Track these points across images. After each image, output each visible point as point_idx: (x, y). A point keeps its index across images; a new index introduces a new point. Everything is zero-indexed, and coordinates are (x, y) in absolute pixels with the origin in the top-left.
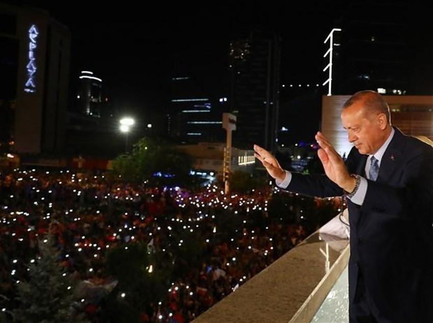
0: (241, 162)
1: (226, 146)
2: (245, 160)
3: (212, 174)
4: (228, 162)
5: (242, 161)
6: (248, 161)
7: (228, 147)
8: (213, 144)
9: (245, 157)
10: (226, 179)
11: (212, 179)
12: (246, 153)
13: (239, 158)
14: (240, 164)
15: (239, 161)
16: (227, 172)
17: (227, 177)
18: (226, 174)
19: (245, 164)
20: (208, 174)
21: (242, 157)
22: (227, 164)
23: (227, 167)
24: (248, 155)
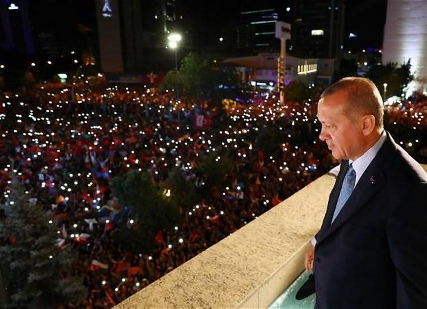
0: (300, 71)
1: (280, 56)
2: (305, 70)
3: (271, 84)
4: (282, 72)
5: (302, 70)
6: (309, 70)
7: (282, 56)
8: (273, 54)
9: (305, 66)
10: (281, 89)
11: (271, 89)
12: (306, 62)
13: (299, 67)
14: (299, 73)
15: (299, 70)
16: (282, 82)
17: (282, 87)
18: (281, 84)
19: (305, 73)
20: (268, 84)
21: (302, 67)
22: (281, 75)
23: (282, 77)
24: (308, 64)
